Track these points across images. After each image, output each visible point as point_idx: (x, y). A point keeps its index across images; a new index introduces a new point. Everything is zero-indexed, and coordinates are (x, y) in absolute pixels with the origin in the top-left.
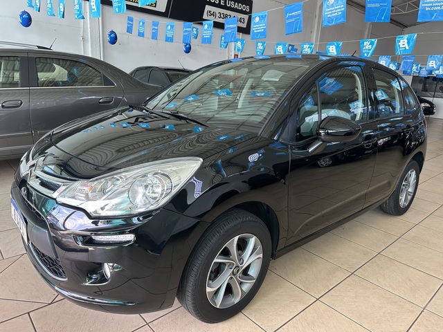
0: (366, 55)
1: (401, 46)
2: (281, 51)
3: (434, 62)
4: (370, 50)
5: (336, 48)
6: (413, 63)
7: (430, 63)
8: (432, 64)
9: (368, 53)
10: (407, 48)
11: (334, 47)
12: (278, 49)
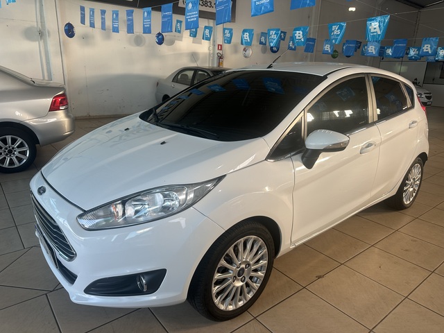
0: (334, 41)
1: (372, 31)
2: (248, 38)
3: (429, 46)
4: (338, 35)
5: (303, 34)
7: (425, 47)
10: (379, 33)
11: (301, 32)
12: (245, 36)
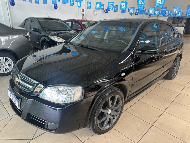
0: (140, 8)
1: (158, 2)
2: (99, 6)
3: (176, 10)
5: (125, 4)
6: (166, 11)
7: (174, 11)
8: (175, 11)
9: (141, 7)
10: (161, 4)
11: (124, 4)
12: (97, 5)
